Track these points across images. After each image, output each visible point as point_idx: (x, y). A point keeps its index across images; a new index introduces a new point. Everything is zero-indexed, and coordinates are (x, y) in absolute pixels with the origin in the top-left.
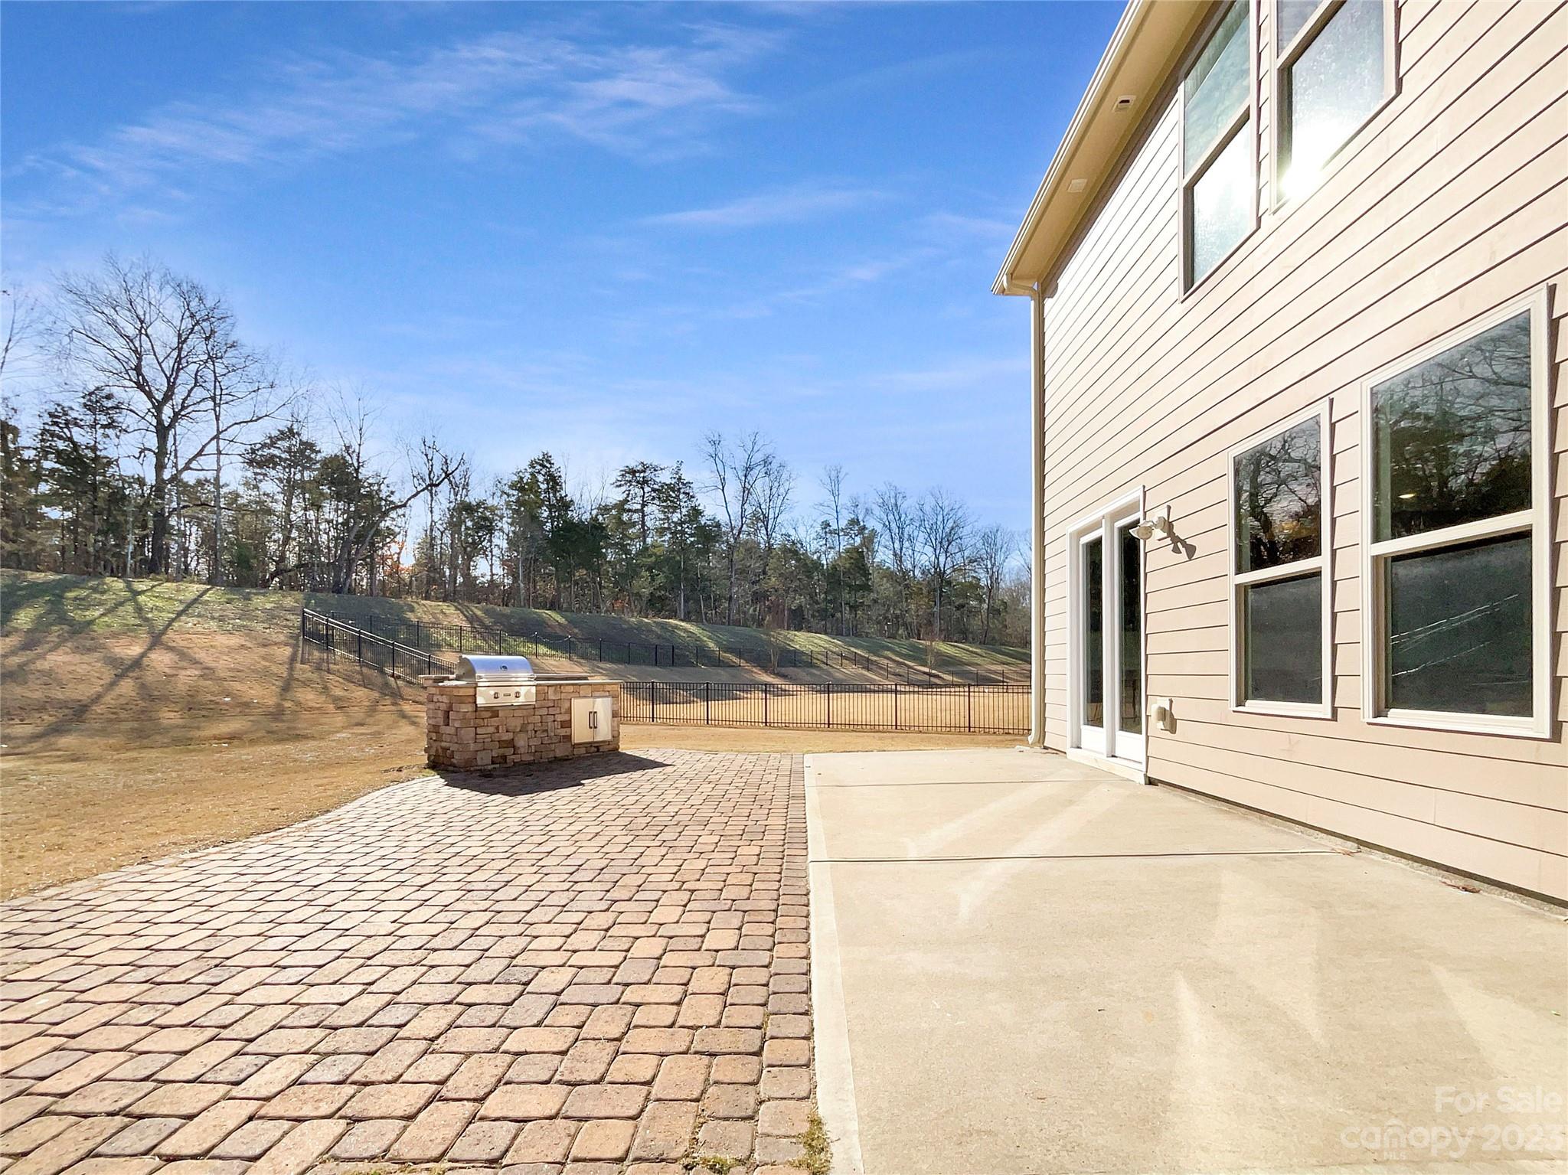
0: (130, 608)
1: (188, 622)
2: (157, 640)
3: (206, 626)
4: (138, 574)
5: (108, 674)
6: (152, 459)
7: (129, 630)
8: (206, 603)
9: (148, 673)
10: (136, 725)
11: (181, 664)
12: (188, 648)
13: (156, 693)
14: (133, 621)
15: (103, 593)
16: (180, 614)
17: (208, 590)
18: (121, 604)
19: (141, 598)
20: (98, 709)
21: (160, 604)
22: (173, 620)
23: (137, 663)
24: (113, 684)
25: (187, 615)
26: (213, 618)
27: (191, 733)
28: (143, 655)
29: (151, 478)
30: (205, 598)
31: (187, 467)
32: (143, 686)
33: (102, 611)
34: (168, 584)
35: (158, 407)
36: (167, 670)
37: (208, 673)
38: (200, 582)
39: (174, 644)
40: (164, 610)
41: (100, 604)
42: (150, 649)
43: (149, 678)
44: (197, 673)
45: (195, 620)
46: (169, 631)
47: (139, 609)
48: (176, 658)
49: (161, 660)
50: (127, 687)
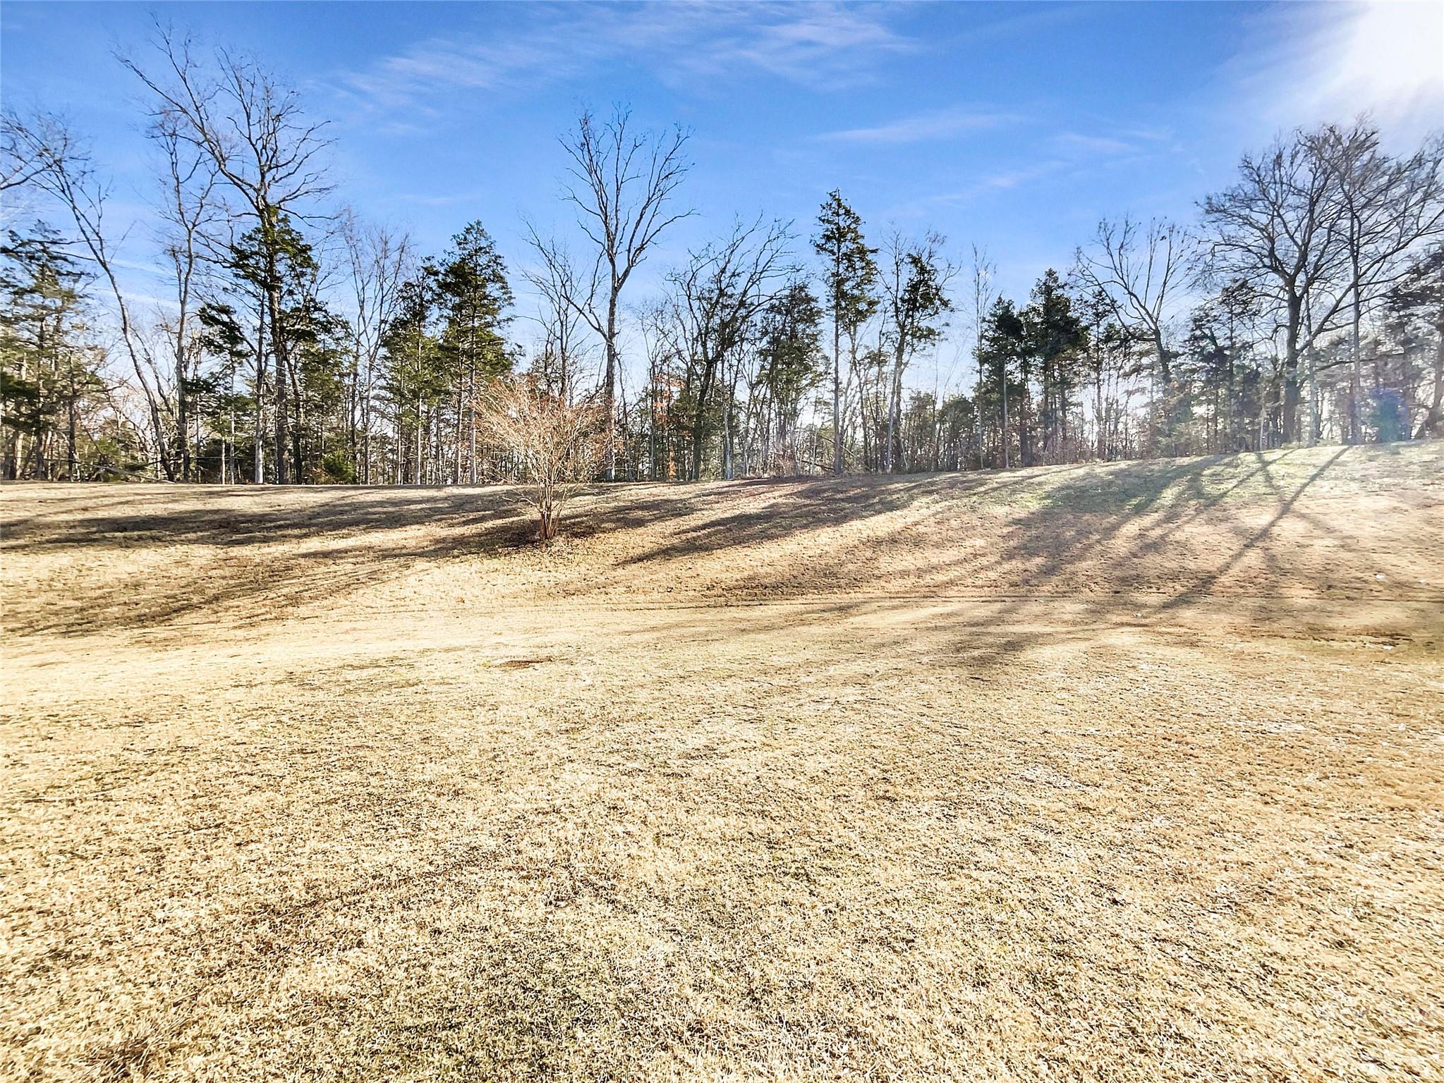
0: (1260, 477)
1: (1323, 486)
2: (1286, 509)
3: (1345, 488)
4: (1271, 446)
5: (1237, 545)
6: (1284, 334)
7: (1258, 499)
8: (1343, 464)
9: (1279, 543)
10: (1263, 602)
11: (1316, 533)
12: (1325, 514)
13: (1288, 566)
14: (1262, 490)
15: (1237, 467)
16: (1313, 478)
17: (1345, 450)
18: (1252, 475)
19: (1271, 468)
20: (1224, 579)
21: (1292, 470)
22: (1305, 485)
23: (1265, 534)
24: (1240, 555)
25: (1322, 479)
26: (1353, 479)
27: (1333, 620)
28: (1272, 524)
29: (1283, 354)
30: (1342, 458)
31: (1321, 329)
32: (1272, 558)
33: (1235, 482)
34: (1301, 451)
35: (1291, 281)
36: (1300, 540)
37: (1346, 544)
38: (1335, 443)
39: (1308, 511)
40: (1296, 476)
41: (1233, 477)
42: (1280, 517)
43: (1278, 548)
44: (1336, 543)
45: (1332, 483)
46: (1302, 496)
47: (1269, 478)
48: (1311, 526)
49: (1290, 529)
50: (1253, 558)
